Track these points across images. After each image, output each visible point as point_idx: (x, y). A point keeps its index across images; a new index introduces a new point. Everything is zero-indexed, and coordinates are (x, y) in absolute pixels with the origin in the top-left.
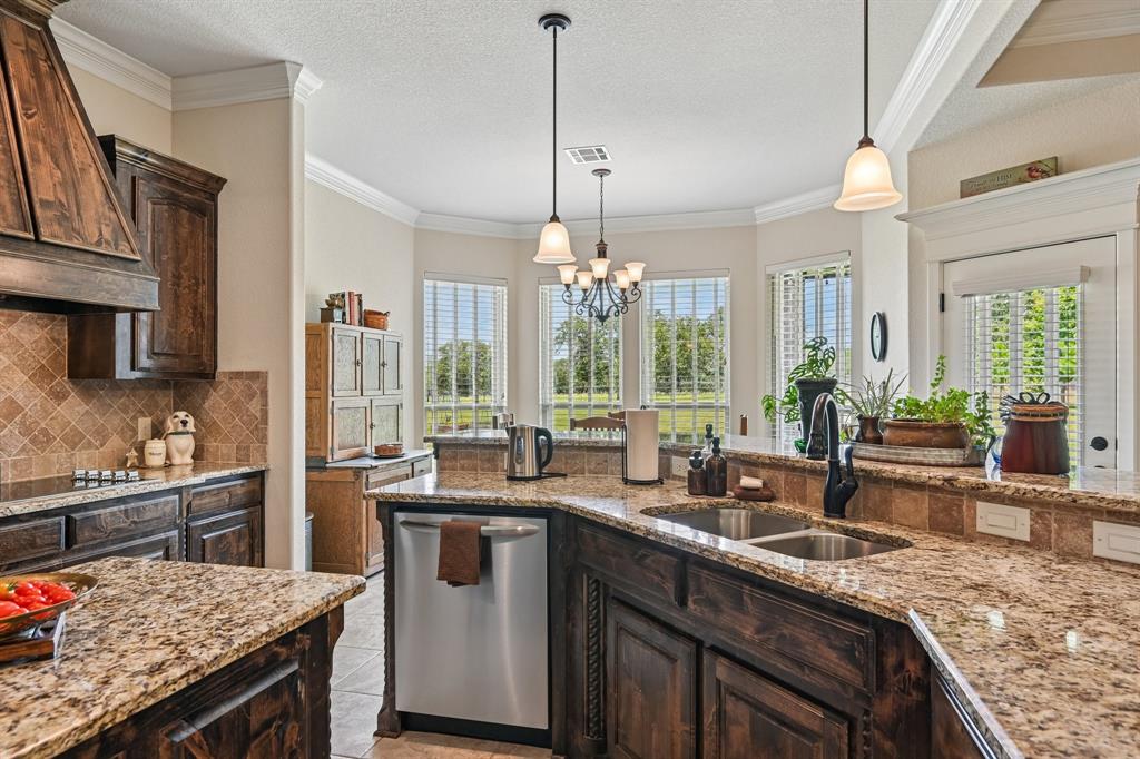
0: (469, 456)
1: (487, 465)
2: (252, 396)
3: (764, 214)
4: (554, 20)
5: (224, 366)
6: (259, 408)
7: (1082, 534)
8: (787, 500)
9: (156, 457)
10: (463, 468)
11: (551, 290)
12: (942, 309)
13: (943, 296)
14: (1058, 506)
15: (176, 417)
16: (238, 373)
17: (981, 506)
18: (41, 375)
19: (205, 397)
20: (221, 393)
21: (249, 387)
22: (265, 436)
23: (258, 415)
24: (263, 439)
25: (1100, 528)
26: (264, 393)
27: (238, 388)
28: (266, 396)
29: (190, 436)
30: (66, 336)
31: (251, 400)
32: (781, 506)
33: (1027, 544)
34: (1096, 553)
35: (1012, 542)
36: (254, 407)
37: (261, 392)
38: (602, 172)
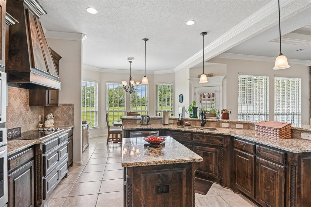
0: (130, 121)
1: (134, 123)
2: (70, 110)
3: (155, 73)
4: (146, 40)
5: (60, 102)
6: (72, 112)
7: (235, 126)
8: (193, 125)
9: (48, 125)
10: (129, 124)
11: (109, 84)
12: (195, 95)
13: (195, 93)
14: (232, 123)
15: (50, 115)
16: (65, 104)
17: (223, 124)
18: (25, 105)
19: (55, 110)
20: (60, 109)
21: (69, 108)
22: (74, 119)
23: (71, 114)
24: (73, 120)
25: (237, 125)
26: (73, 109)
27: (65, 108)
28: (74, 110)
29: (53, 120)
30: (29, 95)
31: (69, 110)
32: (192, 126)
33: (228, 128)
34: (236, 128)
35: (226, 127)
36: (70, 112)
37: (72, 109)
38: (131, 62)
